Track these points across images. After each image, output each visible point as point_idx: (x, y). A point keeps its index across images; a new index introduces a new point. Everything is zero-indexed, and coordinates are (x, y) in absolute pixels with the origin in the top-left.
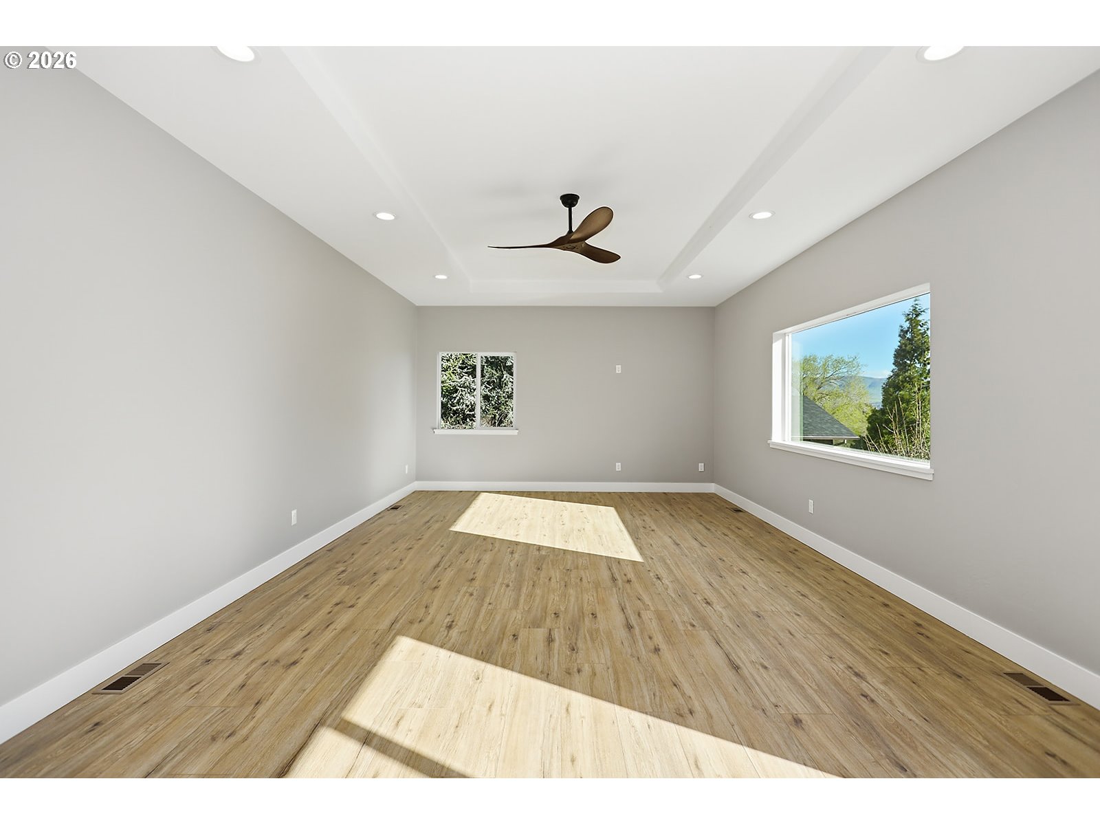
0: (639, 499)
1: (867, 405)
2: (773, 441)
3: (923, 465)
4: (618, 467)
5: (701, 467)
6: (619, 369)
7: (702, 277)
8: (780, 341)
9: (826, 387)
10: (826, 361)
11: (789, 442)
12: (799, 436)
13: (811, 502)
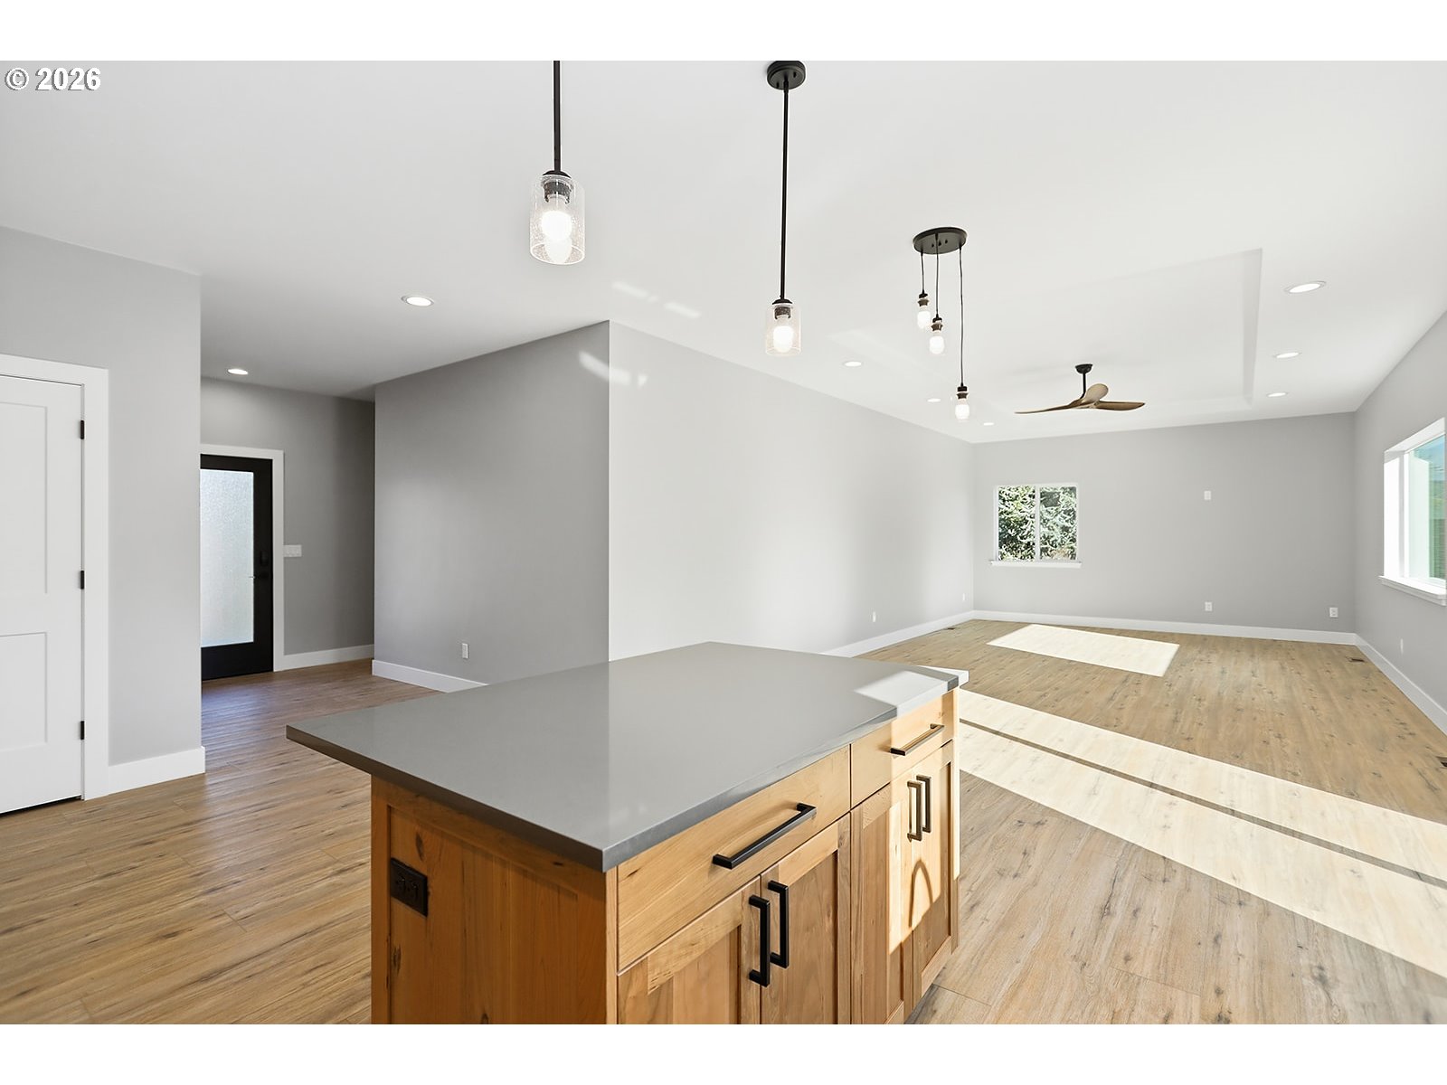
2: (1384, 575)
4: (1208, 606)
5: (1334, 612)
7: (1287, 393)
8: (1397, 461)
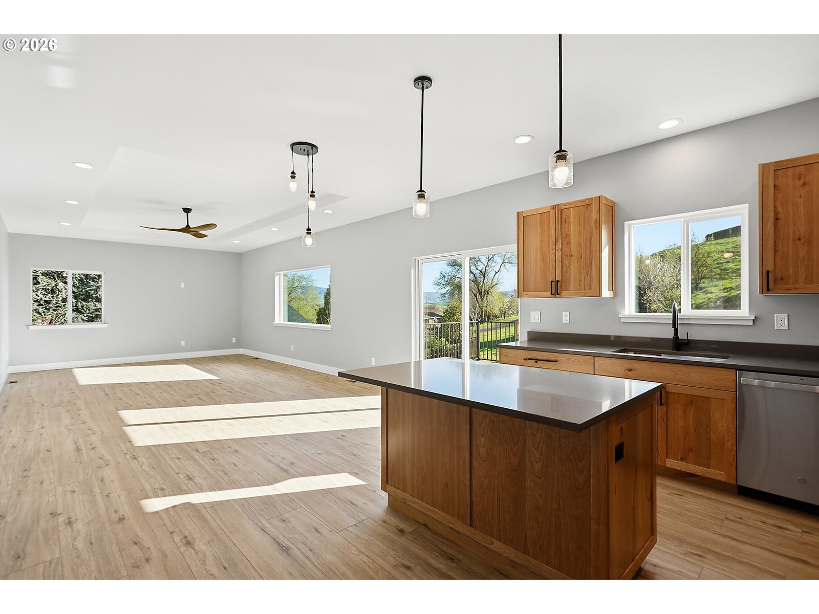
0: (199, 360)
1: (317, 305)
2: (275, 322)
3: (329, 326)
4: (183, 343)
5: (234, 340)
6: (183, 285)
8: (278, 277)
9: (294, 293)
10: (294, 277)
11: (283, 323)
12: (286, 319)
13: (292, 347)
